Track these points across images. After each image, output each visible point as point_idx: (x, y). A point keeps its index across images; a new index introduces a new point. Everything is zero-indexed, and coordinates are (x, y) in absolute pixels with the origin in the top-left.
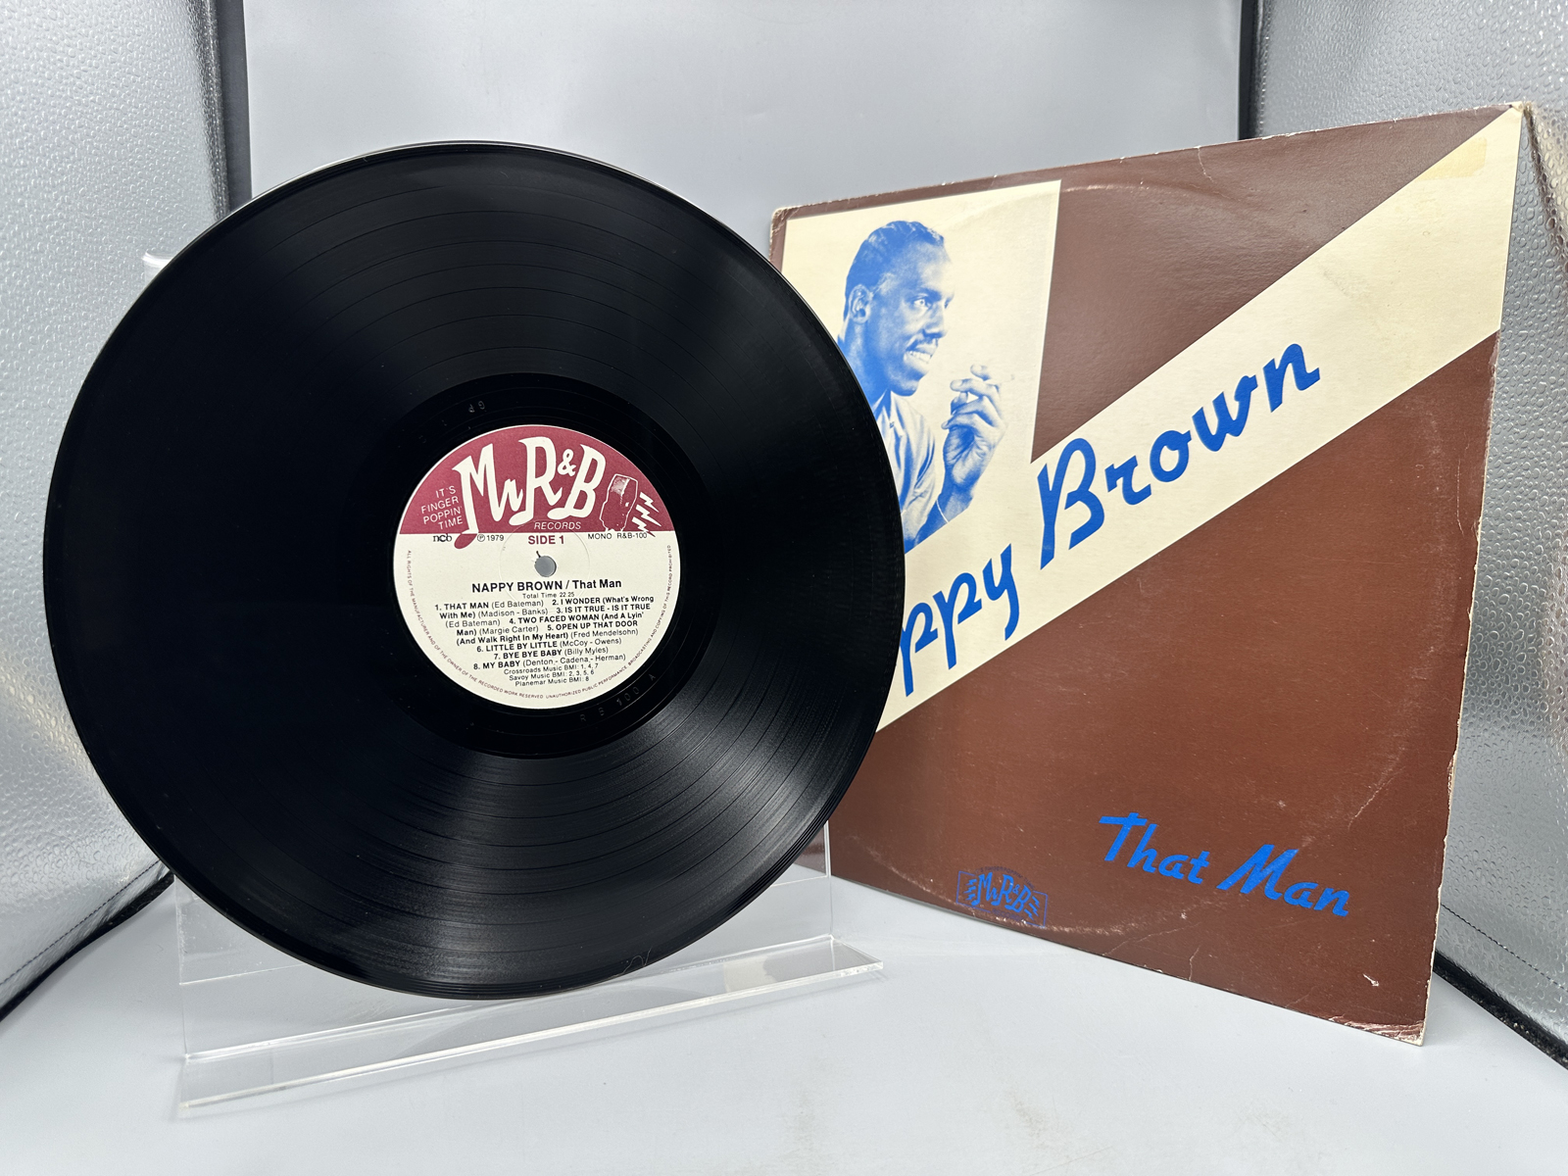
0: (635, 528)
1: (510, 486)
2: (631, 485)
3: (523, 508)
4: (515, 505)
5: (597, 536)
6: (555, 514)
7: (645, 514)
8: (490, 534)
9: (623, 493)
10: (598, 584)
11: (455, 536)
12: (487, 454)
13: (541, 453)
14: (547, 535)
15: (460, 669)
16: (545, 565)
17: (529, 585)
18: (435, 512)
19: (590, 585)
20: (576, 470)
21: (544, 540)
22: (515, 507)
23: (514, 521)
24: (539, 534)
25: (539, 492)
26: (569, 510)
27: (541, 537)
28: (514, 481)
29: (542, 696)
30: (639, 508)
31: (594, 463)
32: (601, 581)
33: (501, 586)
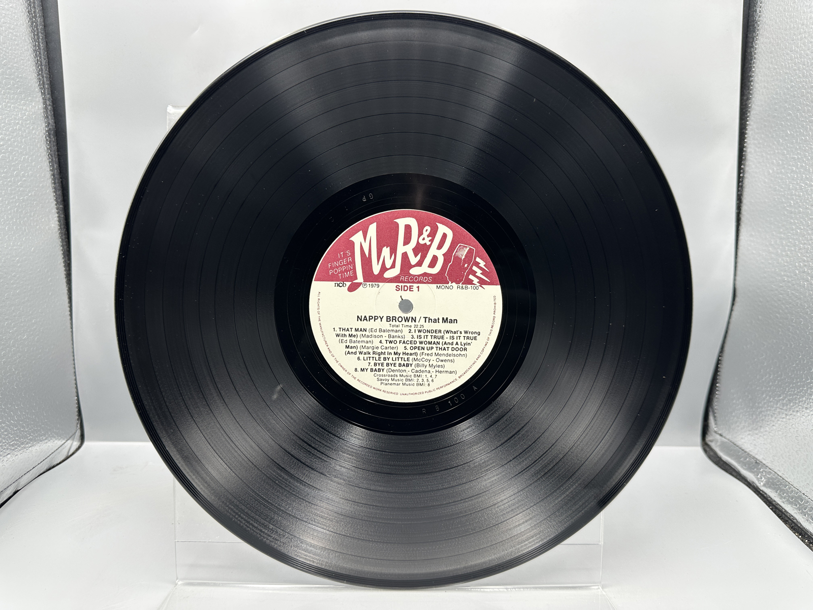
0: (470, 282)
1: (386, 251)
2: (470, 251)
3: (393, 266)
4: (388, 264)
5: (443, 287)
6: (414, 271)
7: (479, 273)
8: (371, 283)
9: (463, 257)
10: (441, 320)
11: (348, 284)
12: (373, 229)
13: (408, 228)
14: (408, 285)
15: (346, 371)
16: (406, 306)
17: (394, 318)
18: (337, 267)
19: (435, 321)
20: (432, 241)
21: (406, 288)
22: (388, 265)
23: (388, 275)
24: (403, 285)
25: (405, 255)
26: (425, 268)
27: (404, 286)
28: (389, 248)
29: (397, 394)
30: (475, 268)
31: (445, 236)
32: (443, 318)
33: (375, 318)
